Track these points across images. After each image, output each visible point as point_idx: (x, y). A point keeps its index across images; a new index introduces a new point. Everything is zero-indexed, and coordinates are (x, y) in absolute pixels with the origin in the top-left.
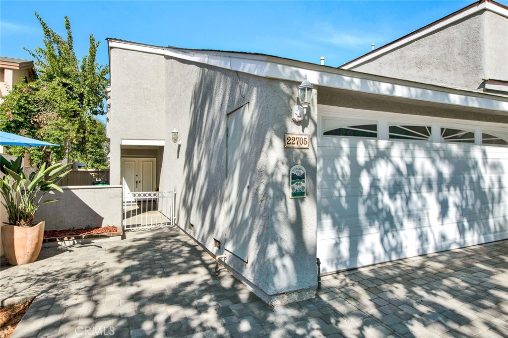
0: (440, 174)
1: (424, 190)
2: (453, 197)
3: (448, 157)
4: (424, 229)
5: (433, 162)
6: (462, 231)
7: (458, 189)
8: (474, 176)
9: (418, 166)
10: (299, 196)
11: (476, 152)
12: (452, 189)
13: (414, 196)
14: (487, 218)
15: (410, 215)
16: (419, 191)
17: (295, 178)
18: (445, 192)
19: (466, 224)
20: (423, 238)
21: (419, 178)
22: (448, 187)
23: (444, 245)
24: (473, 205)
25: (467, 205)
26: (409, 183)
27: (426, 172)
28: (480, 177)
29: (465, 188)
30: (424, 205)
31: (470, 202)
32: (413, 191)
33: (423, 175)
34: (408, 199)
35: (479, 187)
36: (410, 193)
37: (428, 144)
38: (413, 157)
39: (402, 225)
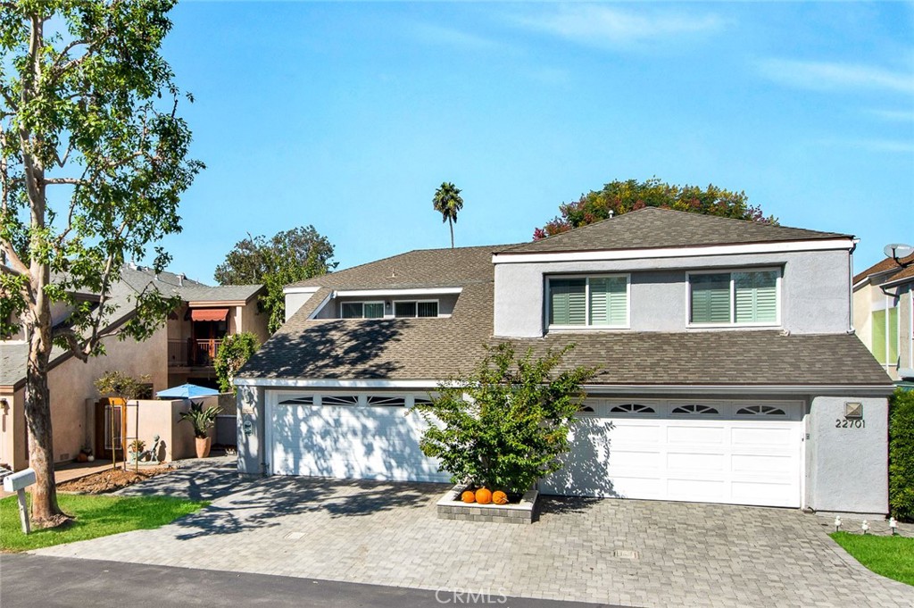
0: (364, 427)
1: (350, 436)
2: (379, 444)
3: (372, 415)
4: (351, 462)
5: (358, 417)
6: (389, 468)
7: (384, 438)
8: (403, 429)
9: (343, 420)
10: (247, 433)
11: (401, 412)
12: (377, 437)
13: (341, 439)
14: (420, 463)
15: (337, 450)
16: (344, 435)
17: (247, 426)
18: (370, 438)
19: (394, 463)
20: (349, 467)
21: (345, 429)
22: (374, 436)
23: (371, 474)
24: (402, 451)
25: (395, 450)
26: (336, 432)
27: (351, 425)
28: (409, 431)
29: (392, 438)
30: (350, 446)
31: (398, 448)
32: (341, 437)
33: (349, 427)
34: (336, 441)
35: (410, 439)
36: (338, 437)
37: (353, 407)
38: (339, 416)
39: (331, 456)
